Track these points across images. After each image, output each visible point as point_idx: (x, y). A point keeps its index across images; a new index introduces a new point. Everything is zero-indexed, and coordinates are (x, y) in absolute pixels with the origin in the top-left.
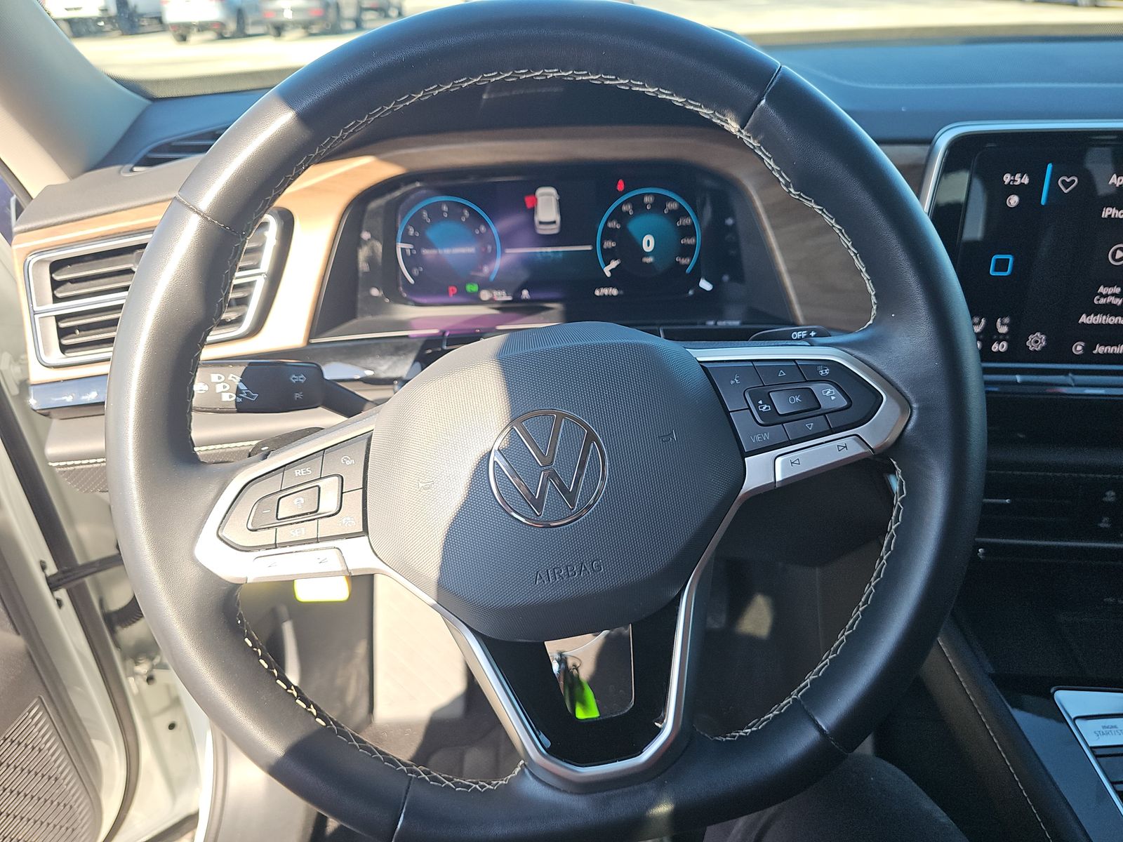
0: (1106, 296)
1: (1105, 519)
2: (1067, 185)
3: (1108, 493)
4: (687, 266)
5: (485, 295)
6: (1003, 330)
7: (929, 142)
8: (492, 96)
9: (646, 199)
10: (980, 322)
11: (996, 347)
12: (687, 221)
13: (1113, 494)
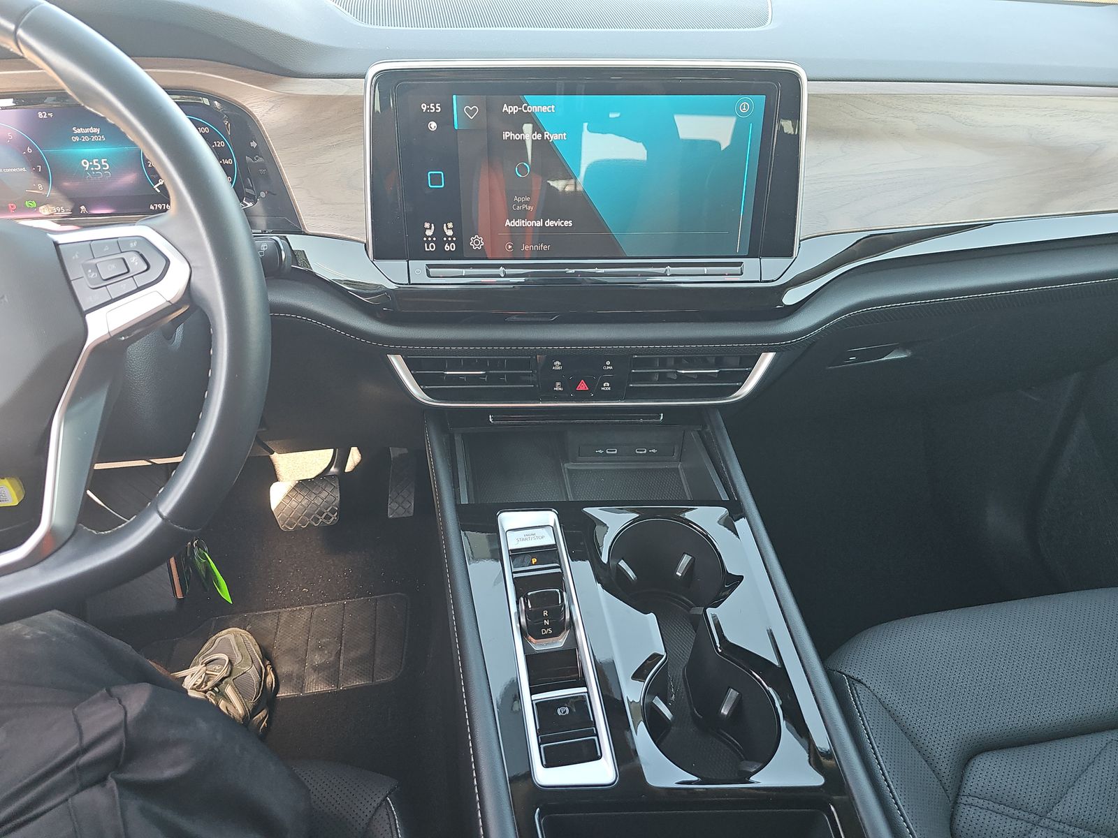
0: (521, 204)
1: (558, 384)
2: (472, 113)
3: (556, 363)
5: (44, 211)
6: (450, 233)
7: (363, 77)
10: (431, 226)
11: (447, 247)
12: (221, 143)
13: (559, 363)
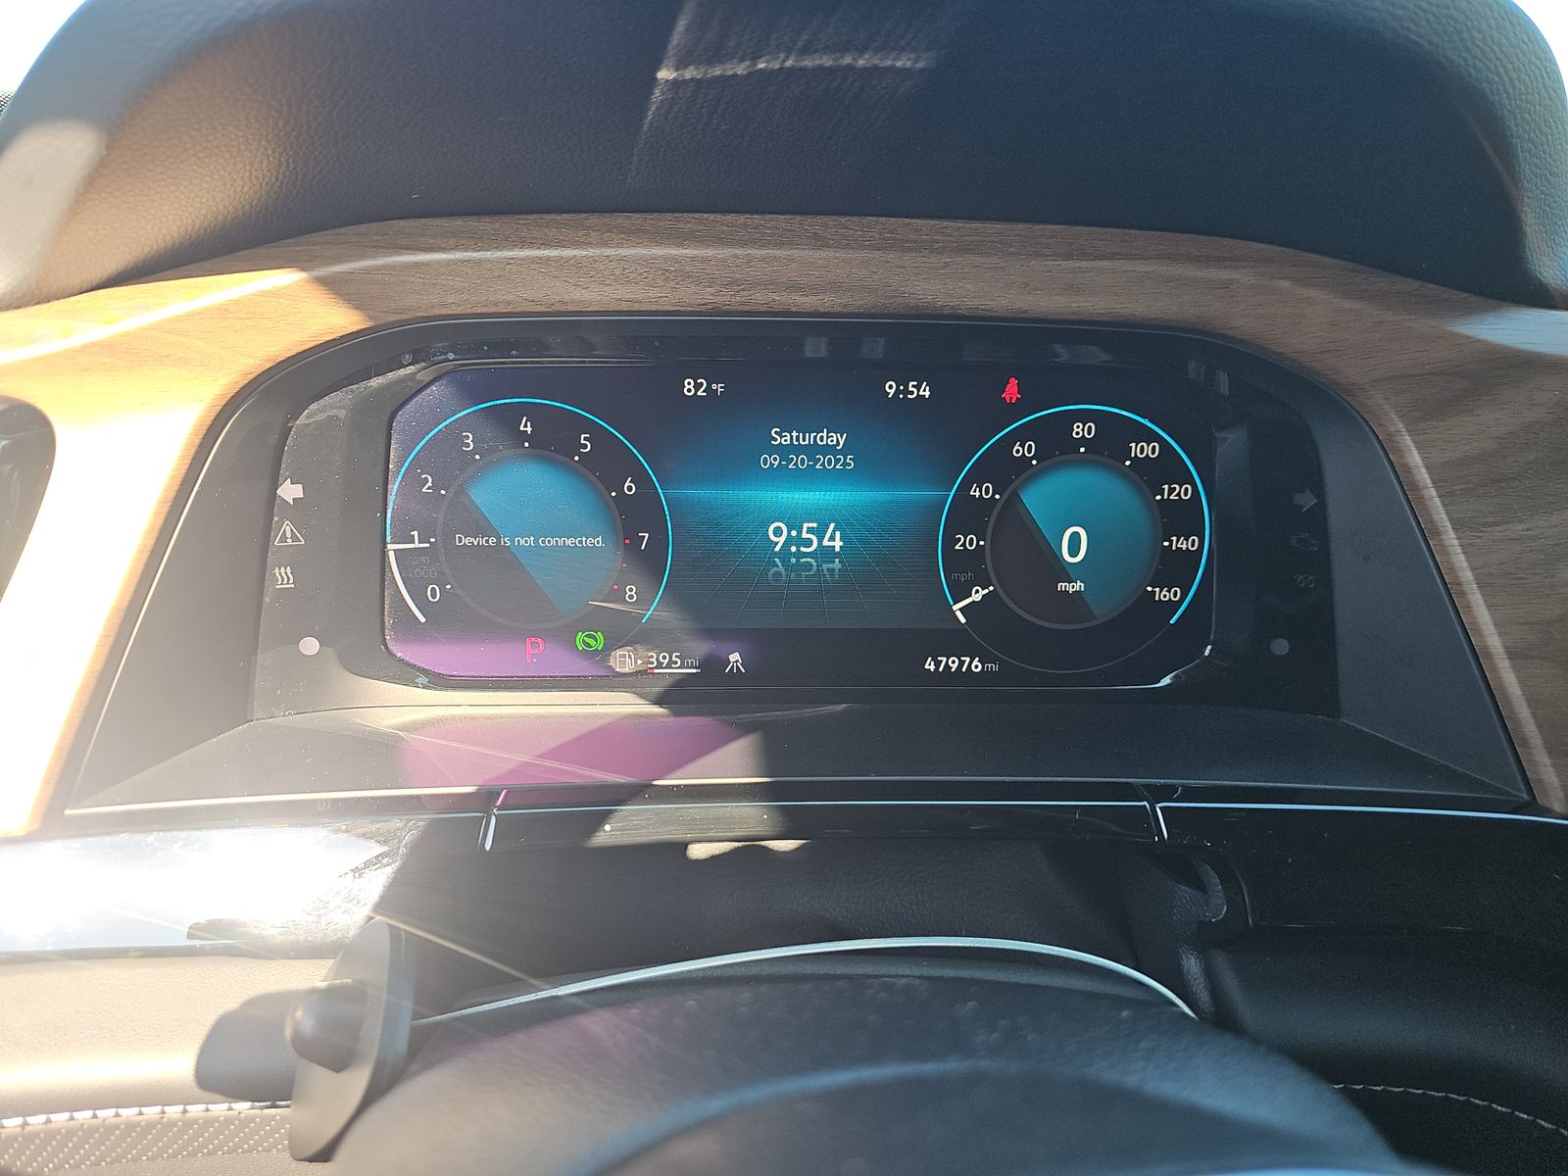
4: (1173, 606)
5: (625, 661)
8: (689, 73)
9: (1079, 430)
12: (1183, 492)
